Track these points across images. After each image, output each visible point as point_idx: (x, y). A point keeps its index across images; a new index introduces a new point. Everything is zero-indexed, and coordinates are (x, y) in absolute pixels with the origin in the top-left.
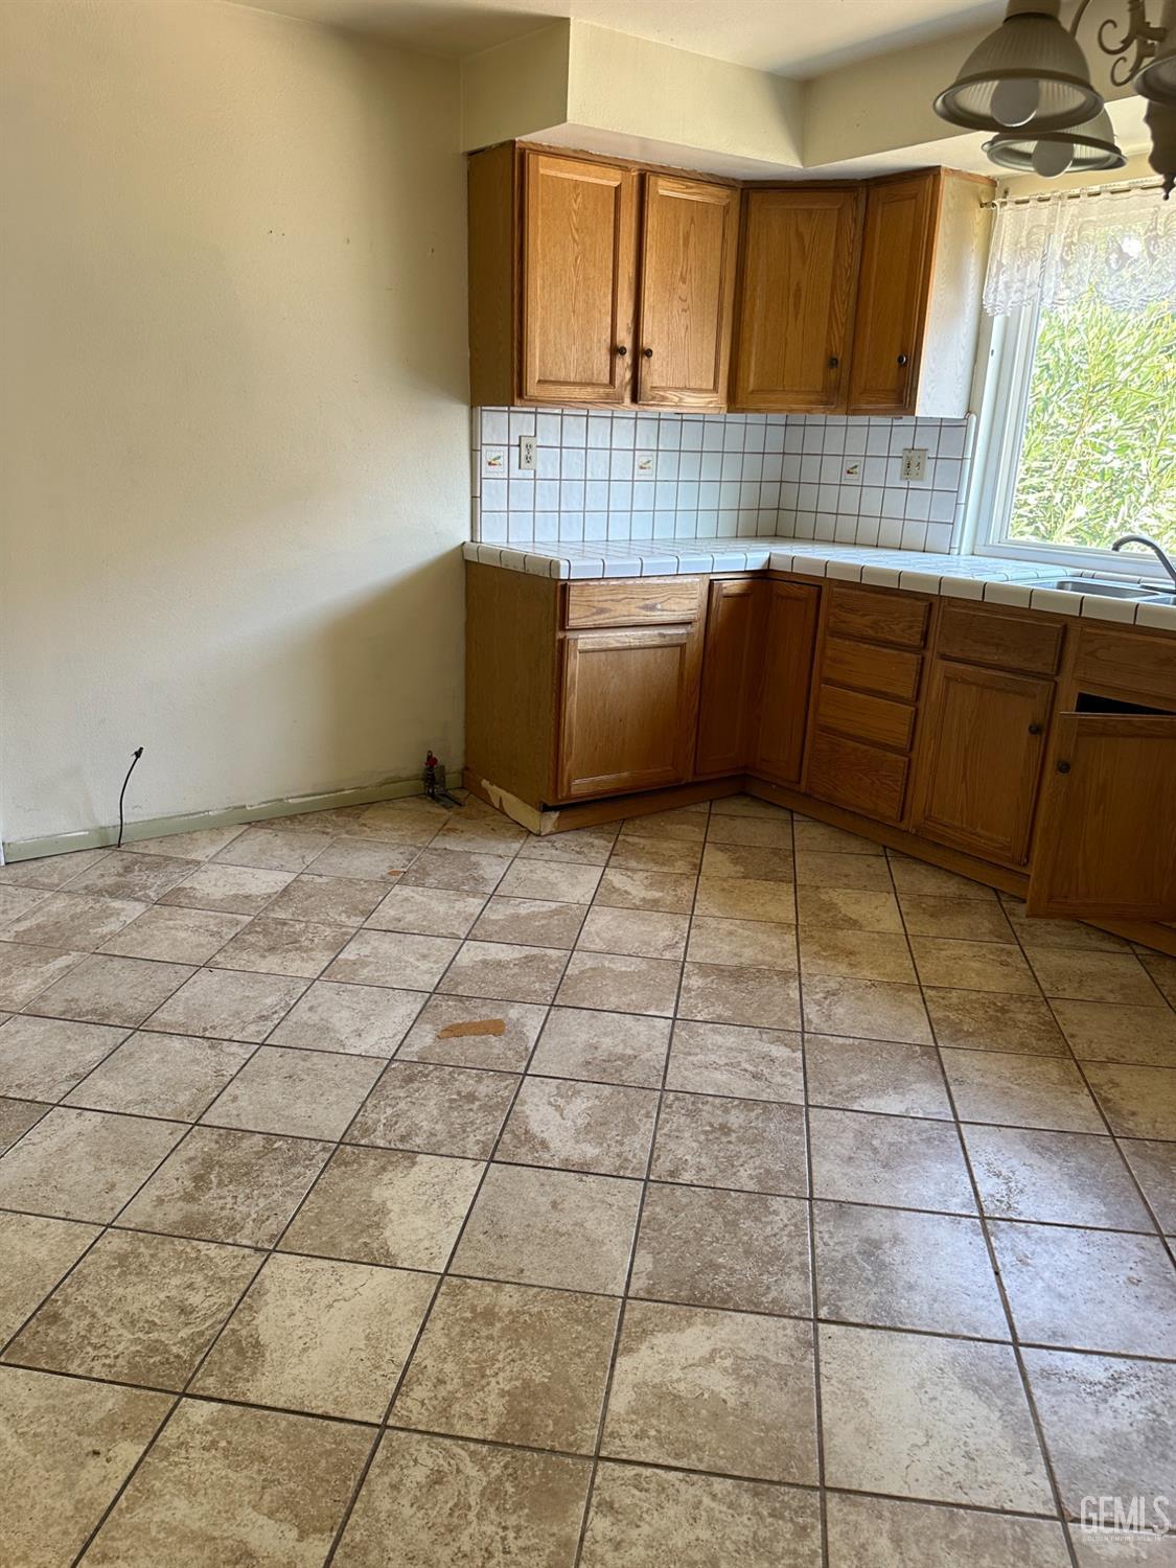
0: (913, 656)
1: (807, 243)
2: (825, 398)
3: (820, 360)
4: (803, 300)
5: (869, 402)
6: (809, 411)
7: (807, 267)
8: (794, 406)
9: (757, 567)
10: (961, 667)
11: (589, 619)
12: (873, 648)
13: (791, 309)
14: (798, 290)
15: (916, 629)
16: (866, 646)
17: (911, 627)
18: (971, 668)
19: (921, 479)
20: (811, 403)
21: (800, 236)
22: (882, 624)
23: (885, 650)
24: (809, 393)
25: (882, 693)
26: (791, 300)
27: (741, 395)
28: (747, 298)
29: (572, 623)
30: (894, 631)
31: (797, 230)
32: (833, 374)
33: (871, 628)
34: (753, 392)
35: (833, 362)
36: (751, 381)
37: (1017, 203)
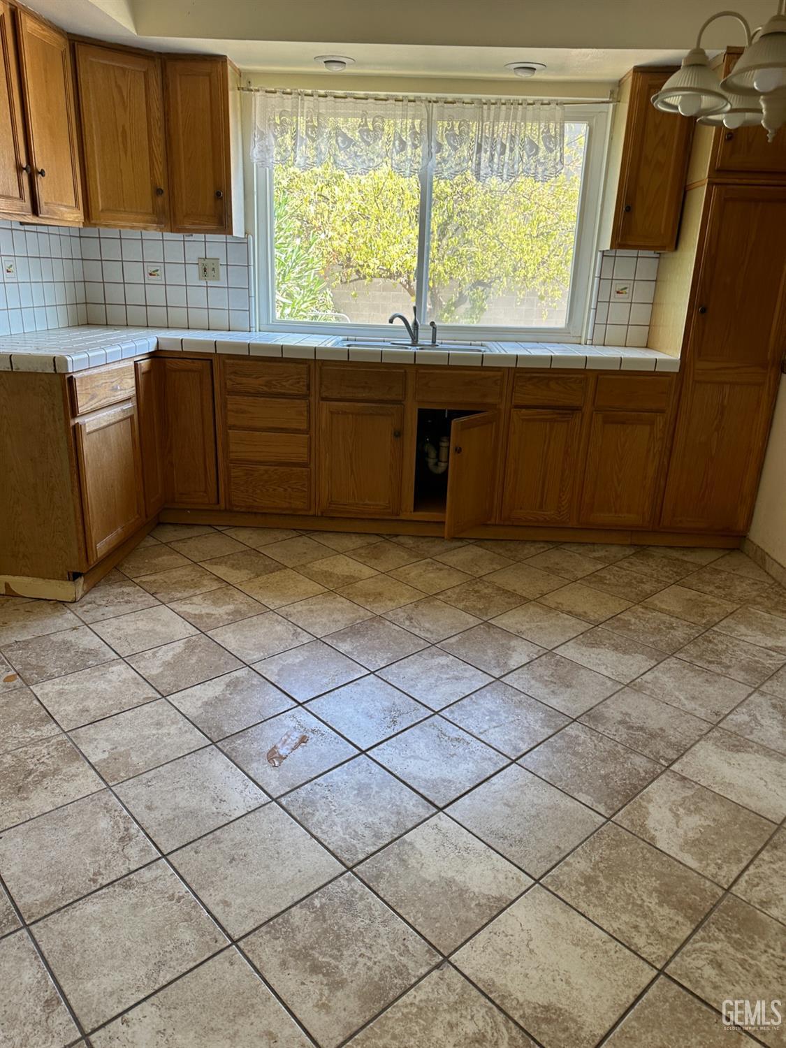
0: (303, 401)
1: (125, 94)
2: (156, 220)
3: (148, 190)
4: (129, 140)
5: (193, 224)
6: (145, 228)
7: (128, 113)
8: (135, 224)
9: (152, 350)
10: (341, 404)
11: (88, 405)
12: (268, 399)
13: (121, 146)
14: (124, 131)
15: (301, 383)
16: (262, 399)
17: (298, 383)
18: (347, 404)
19: (218, 279)
20: (147, 222)
21: (119, 88)
22: (274, 382)
23: (279, 400)
24: (146, 214)
25: (282, 429)
26: (120, 139)
27: (94, 213)
28: (87, 134)
29: (81, 410)
30: (285, 386)
31: (116, 82)
32: (160, 200)
33: (266, 386)
34: (102, 210)
35: (158, 192)
36: (99, 202)
37: (267, 92)
